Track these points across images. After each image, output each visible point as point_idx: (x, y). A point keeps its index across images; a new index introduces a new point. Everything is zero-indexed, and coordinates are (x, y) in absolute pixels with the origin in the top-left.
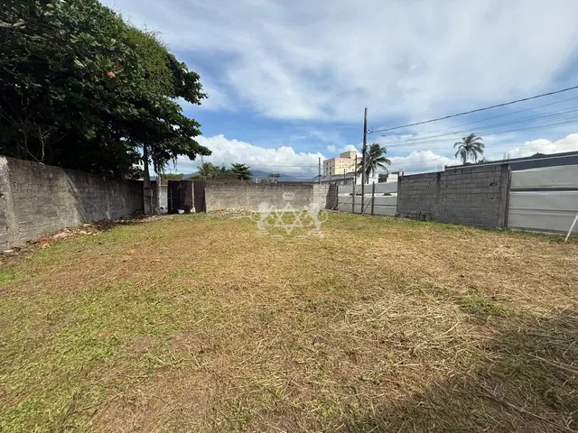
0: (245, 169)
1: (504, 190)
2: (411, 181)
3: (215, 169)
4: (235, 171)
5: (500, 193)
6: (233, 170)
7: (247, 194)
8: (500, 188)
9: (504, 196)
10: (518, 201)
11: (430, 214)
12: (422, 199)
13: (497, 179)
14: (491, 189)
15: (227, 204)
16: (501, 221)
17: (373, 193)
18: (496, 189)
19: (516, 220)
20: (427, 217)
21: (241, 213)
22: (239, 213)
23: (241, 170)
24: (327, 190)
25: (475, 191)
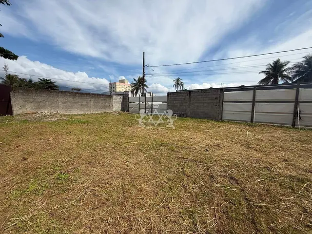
0: (51, 83)
1: (221, 101)
2: (175, 95)
3: (22, 80)
4: (42, 83)
5: (220, 103)
6: (40, 83)
7: (60, 99)
8: (220, 101)
9: (221, 105)
10: (227, 107)
11: (185, 114)
12: (181, 105)
13: (218, 96)
14: (215, 101)
15: (39, 107)
16: (220, 117)
17: (152, 102)
18: (218, 101)
19: (226, 116)
20: (185, 116)
21: (55, 115)
22: (52, 115)
23: (48, 83)
24: (121, 99)
25: (208, 101)
